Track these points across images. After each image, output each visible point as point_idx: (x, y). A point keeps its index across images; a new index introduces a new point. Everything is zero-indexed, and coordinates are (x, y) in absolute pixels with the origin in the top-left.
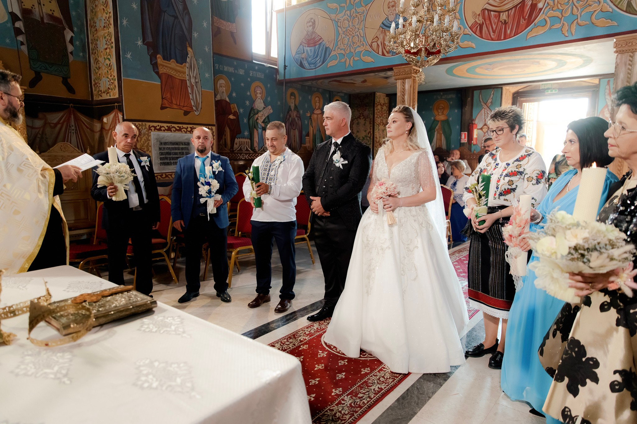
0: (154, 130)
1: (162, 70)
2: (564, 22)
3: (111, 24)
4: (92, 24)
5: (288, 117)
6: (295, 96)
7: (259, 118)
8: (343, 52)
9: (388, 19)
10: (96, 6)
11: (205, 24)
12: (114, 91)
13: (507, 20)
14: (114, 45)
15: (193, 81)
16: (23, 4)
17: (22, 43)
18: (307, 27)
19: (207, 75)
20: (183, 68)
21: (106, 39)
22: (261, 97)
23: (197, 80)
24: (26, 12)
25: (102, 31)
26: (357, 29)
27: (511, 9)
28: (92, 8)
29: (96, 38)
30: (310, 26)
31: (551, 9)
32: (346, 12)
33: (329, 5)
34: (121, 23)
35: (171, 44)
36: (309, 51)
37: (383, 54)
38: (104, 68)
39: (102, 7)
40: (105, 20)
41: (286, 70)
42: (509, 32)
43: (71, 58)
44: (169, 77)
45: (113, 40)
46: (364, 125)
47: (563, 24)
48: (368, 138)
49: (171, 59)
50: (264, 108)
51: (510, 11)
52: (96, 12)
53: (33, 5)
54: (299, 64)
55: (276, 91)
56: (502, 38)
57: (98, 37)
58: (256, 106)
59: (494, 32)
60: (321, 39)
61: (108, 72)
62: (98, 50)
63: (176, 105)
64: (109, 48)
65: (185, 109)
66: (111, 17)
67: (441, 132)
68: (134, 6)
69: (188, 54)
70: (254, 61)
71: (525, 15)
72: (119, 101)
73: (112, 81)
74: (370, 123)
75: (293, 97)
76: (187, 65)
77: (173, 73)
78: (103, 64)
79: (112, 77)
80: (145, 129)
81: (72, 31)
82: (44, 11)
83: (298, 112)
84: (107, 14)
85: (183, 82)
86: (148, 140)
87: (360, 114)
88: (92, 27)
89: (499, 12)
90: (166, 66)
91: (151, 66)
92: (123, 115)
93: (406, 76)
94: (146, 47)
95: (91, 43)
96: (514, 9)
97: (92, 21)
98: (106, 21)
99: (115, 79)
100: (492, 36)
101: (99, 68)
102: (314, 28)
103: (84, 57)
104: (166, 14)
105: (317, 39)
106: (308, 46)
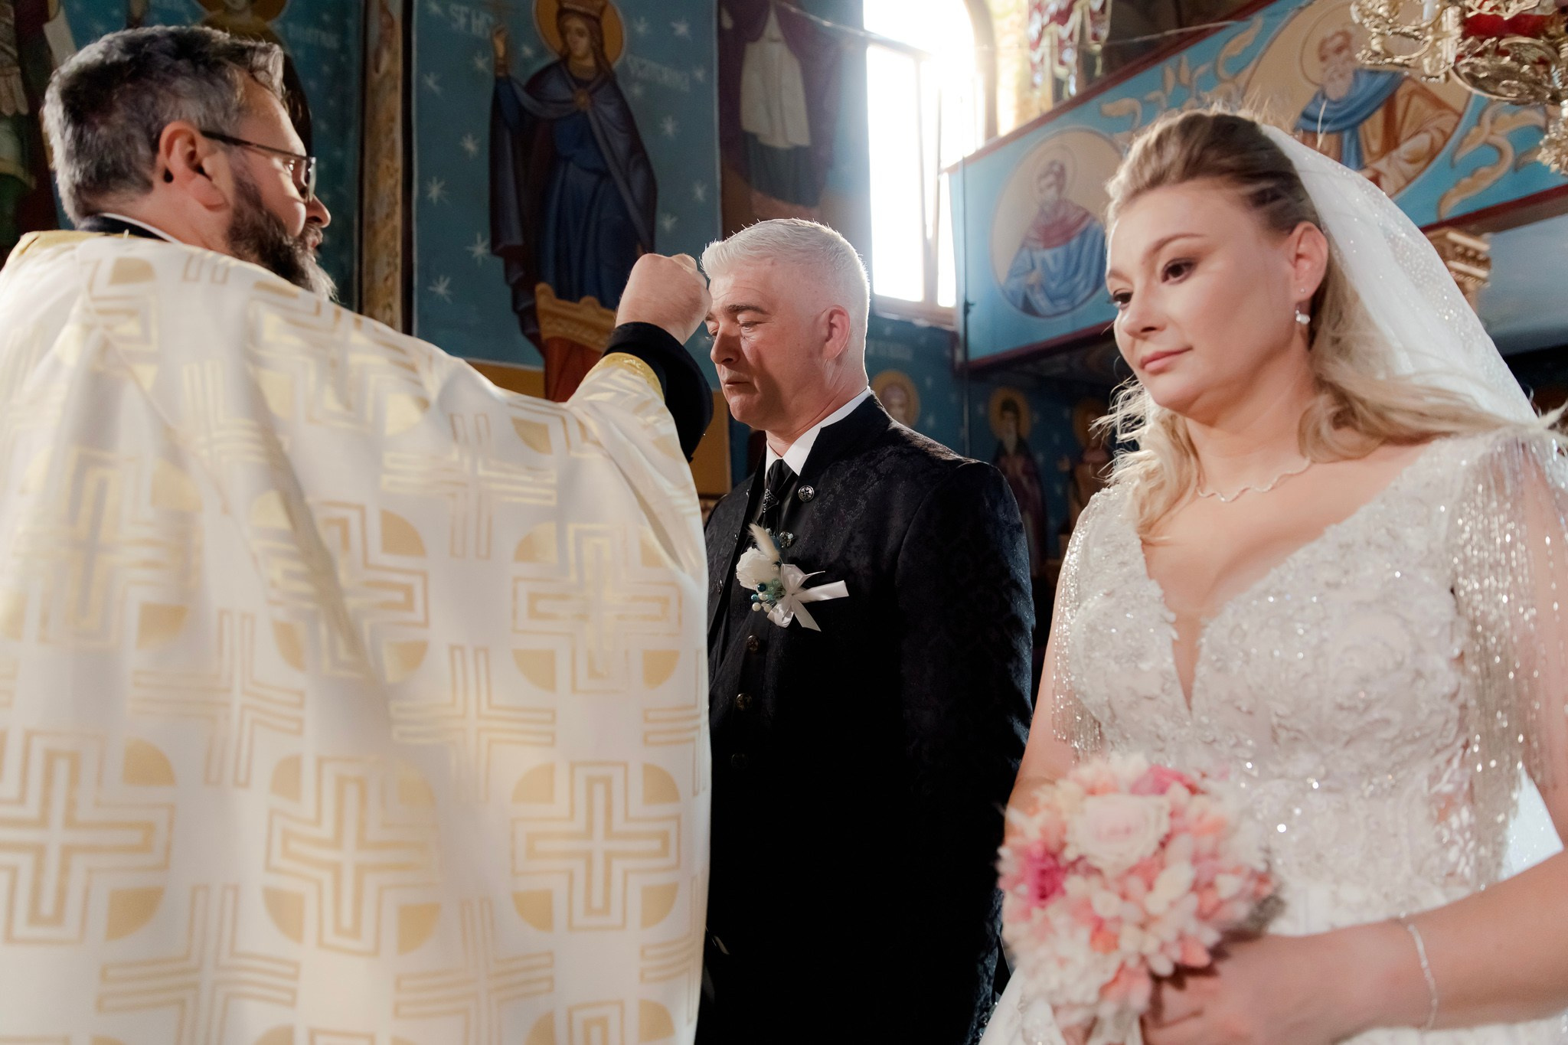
1: (549, 329)
6: (1017, 412)
9: (1325, 97)
11: (699, 192)
14: (399, 259)
18: (1041, 191)
21: (389, 250)
25: (383, 231)
30: (1050, 186)
33: (1108, 108)
34: (423, 192)
36: (1051, 263)
39: (386, 163)
41: (971, 317)
45: (399, 246)
49: (581, 294)
52: (377, 183)
54: (1020, 302)
57: (377, 249)
60: (1085, 216)
66: (398, 181)
68: (470, 146)
70: (880, 314)
75: (1009, 415)
83: (1029, 457)
84: (393, 176)
90: (565, 318)
91: (516, 319)
94: (499, 262)
98: (390, 197)
102: (1060, 188)
104: (571, 165)
105: (1073, 218)
106: (1047, 247)
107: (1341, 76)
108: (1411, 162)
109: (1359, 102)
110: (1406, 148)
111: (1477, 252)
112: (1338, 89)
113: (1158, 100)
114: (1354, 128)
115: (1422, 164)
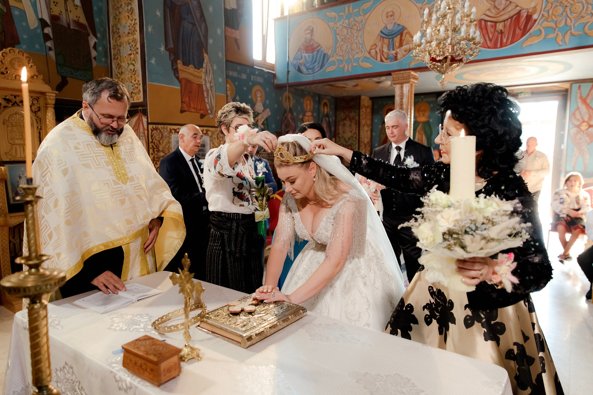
0: (175, 133)
1: (182, 75)
2: (559, 33)
3: (136, 31)
4: (115, 30)
5: (284, 119)
6: (289, 99)
7: (259, 120)
8: (341, 58)
9: (387, 28)
10: (120, 13)
11: (219, 31)
12: (138, 96)
13: (503, 29)
14: (139, 51)
15: (208, 85)
16: (51, 11)
17: (50, 49)
18: (306, 34)
19: (220, 80)
20: (200, 73)
21: (130, 45)
22: (261, 100)
23: (212, 85)
24: (55, 18)
25: (126, 38)
26: (355, 37)
27: (507, 19)
28: (115, 15)
29: (119, 44)
30: (308, 33)
31: (545, 20)
32: (345, 21)
33: (328, 14)
34: (147, 29)
35: (189, 50)
36: (307, 58)
37: (382, 61)
38: (127, 73)
39: (127, 14)
40: (129, 26)
42: (505, 41)
43: (94, 63)
44: (188, 81)
45: (138, 46)
46: (350, 126)
47: (558, 34)
48: (354, 139)
49: (189, 64)
50: (263, 111)
51: (506, 22)
52: (119, 19)
53: (61, 12)
54: (297, 69)
55: (274, 95)
56: (499, 45)
57: (121, 43)
58: (257, 109)
59: (490, 40)
60: (319, 46)
61: (131, 77)
62: (120, 56)
63: (194, 108)
64: (134, 54)
65: (201, 112)
66: (136, 24)
67: (422, 133)
68: (158, 14)
69: (204, 60)
70: (255, 67)
71: (520, 26)
72: (143, 105)
73: (136, 86)
74: (356, 124)
76: (204, 70)
77: (191, 78)
78: (127, 69)
79: (137, 81)
80: (166, 131)
81: (96, 37)
82: (70, 18)
83: (292, 114)
84: (132, 20)
85: (200, 86)
86: (169, 142)
87: (346, 116)
88: (114, 33)
89: (496, 23)
90: (185, 72)
91: (172, 72)
92: (148, 119)
93: (404, 81)
94: (168, 53)
95: (113, 49)
96: (509, 20)
97: (115, 28)
98: (131, 27)
99: (140, 85)
100: (489, 45)
101: (122, 73)
102: (312, 35)
103: (106, 62)
104: (185, 21)
105: (315, 46)
106: (306, 53)
107: (391, 23)
108: (405, 51)
109: (395, 32)
110: (404, 47)
111: (416, 76)
112: (390, 27)
113: (342, 16)
114: (393, 38)
115: (407, 52)
